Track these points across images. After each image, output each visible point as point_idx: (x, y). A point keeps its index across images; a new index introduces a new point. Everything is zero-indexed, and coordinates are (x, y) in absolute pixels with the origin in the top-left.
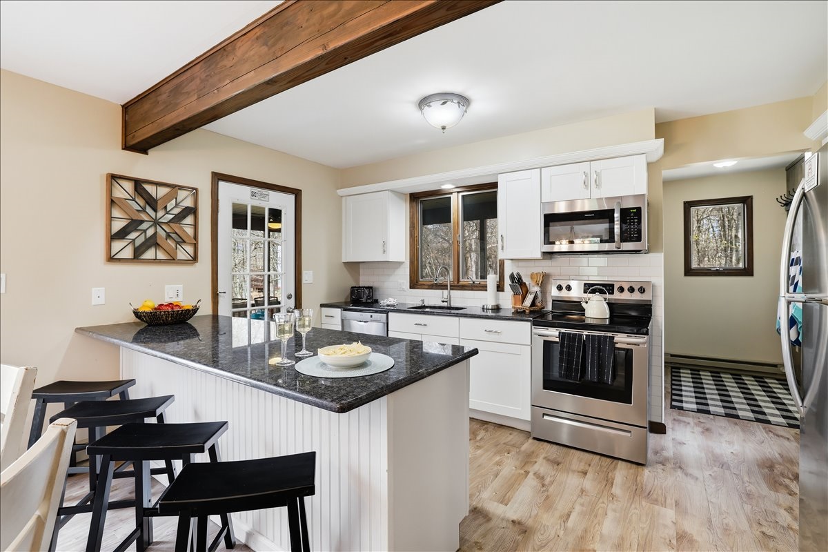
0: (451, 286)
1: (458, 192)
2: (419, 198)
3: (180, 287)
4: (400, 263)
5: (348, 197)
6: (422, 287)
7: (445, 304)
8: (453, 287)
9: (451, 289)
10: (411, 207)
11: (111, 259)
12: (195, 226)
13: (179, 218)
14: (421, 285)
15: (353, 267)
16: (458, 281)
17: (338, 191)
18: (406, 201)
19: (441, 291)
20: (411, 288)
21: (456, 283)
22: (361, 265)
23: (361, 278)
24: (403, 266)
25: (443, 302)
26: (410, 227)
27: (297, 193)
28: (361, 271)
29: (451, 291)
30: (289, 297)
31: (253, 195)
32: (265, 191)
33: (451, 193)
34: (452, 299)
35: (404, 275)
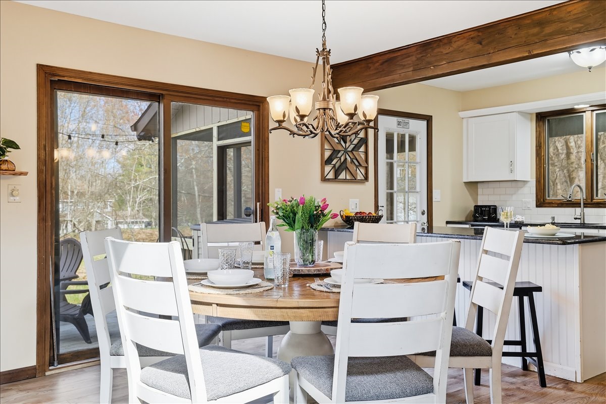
0: (584, 204)
1: (593, 111)
2: (545, 117)
3: (357, 201)
4: (525, 182)
5: (469, 119)
6: (551, 204)
7: (578, 221)
8: (586, 205)
9: (584, 207)
10: (538, 126)
11: (324, 179)
12: (366, 153)
13: (357, 147)
14: (549, 203)
15: (472, 186)
16: (592, 198)
17: (459, 113)
18: (531, 120)
19: (574, 209)
20: (537, 206)
21: (589, 201)
22: (479, 185)
23: (480, 198)
24: (528, 185)
25: (576, 219)
26: (536, 146)
27: (428, 119)
28: (480, 191)
29: (585, 209)
30: (423, 213)
31: (399, 123)
32: (406, 120)
33: (585, 112)
34: (586, 217)
35: (529, 194)
